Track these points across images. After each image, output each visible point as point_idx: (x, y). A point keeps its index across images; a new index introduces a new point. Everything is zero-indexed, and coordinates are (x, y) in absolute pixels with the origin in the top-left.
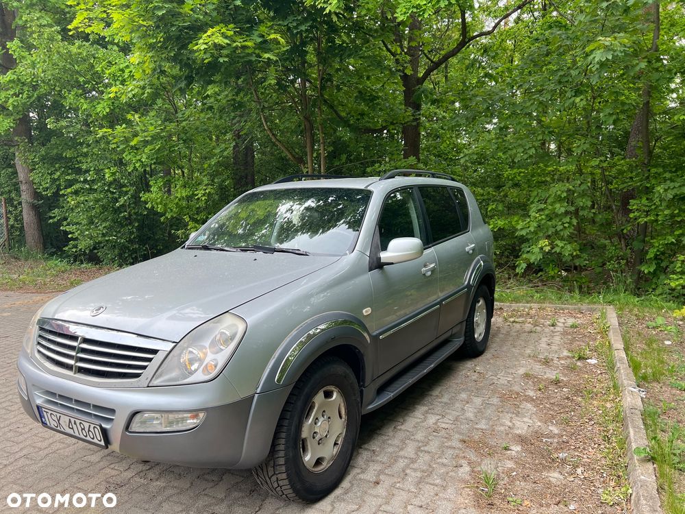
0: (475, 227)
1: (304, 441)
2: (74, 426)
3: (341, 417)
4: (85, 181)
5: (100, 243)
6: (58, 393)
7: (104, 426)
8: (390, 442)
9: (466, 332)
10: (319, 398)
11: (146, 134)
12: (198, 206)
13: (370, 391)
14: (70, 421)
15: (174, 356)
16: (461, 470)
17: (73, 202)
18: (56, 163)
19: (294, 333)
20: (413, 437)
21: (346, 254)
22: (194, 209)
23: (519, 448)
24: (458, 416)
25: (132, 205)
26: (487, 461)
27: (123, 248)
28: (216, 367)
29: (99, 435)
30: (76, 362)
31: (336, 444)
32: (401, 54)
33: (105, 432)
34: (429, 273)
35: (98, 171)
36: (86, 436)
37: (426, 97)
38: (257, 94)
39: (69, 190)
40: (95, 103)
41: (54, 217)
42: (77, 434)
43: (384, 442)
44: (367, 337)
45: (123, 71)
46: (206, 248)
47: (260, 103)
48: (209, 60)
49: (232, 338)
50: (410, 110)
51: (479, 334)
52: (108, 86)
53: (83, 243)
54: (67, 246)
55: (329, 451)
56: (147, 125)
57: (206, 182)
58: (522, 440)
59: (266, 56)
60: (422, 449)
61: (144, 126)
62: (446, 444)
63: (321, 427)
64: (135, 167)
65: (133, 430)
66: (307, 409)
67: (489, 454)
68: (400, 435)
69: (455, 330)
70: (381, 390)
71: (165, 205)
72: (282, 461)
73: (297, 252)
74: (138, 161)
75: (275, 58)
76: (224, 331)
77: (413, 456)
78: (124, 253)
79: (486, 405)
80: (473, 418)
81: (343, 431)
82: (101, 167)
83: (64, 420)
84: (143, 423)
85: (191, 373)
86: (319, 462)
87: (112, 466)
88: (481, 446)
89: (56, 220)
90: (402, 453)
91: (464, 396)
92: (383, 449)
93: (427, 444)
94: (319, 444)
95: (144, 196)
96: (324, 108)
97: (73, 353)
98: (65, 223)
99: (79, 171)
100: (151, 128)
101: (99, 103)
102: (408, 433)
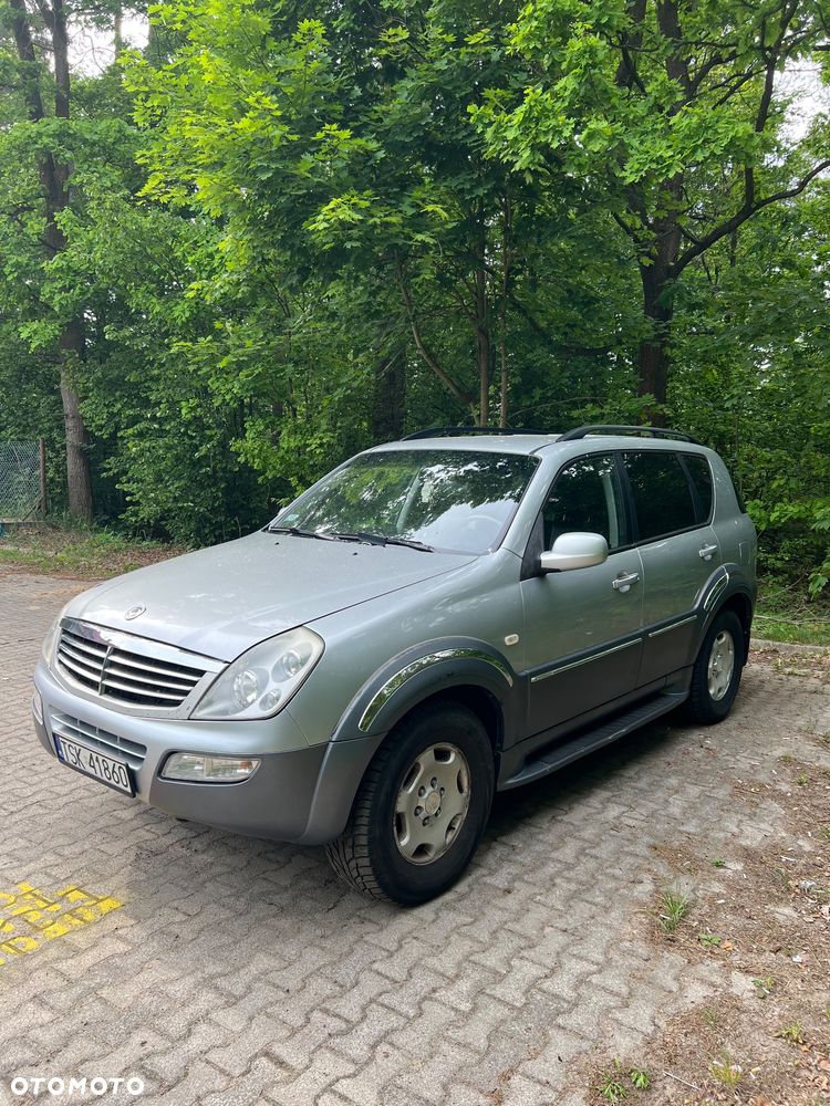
0: (722, 518)
1: (400, 817)
2: (96, 764)
3: (461, 790)
4: (154, 418)
5: (170, 510)
6: (80, 718)
7: (131, 766)
8: (541, 837)
9: (692, 684)
10: (426, 758)
11: (240, 351)
12: (311, 463)
13: (510, 758)
14: (91, 758)
15: (224, 681)
16: (640, 888)
17: (134, 449)
18: (116, 390)
19: (392, 661)
20: (577, 834)
21: (487, 553)
22: (306, 466)
23: (739, 867)
24: (656, 810)
25: (218, 457)
26: (683, 879)
27: (203, 520)
28: (278, 700)
29: (125, 779)
30: (103, 679)
31: (450, 828)
32: (642, 228)
33: (132, 775)
34: (627, 588)
35: (173, 404)
36: (110, 779)
37: (681, 298)
38: (407, 294)
39: (130, 431)
40: (172, 304)
41: (110, 469)
42: (99, 775)
43: (532, 836)
44: (509, 679)
45: (211, 256)
46: (295, 533)
47: (411, 307)
48: (332, 245)
49: (303, 662)
50: (650, 322)
51: (718, 687)
52: (191, 278)
53: (147, 509)
54: (124, 512)
55: (439, 837)
56: (245, 337)
57: (324, 427)
58: (748, 855)
59: (420, 237)
60: (587, 851)
61: (239, 338)
62: (626, 849)
63: (429, 800)
64: (224, 400)
65: (167, 775)
66: (406, 772)
67: (689, 870)
68: (559, 829)
69: (670, 680)
70: (532, 759)
71: (265, 459)
72: (363, 840)
73: (416, 546)
74: (228, 390)
75: (432, 241)
76: (292, 651)
77: (571, 861)
78: (204, 527)
79: (706, 798)
80: (678, 816)
81: (464, 810)
82: (176, 398)
83: (85, 755)
84: (182, 766)
85: (246, 705)
86: (422, 850)
87: (148, 828)
88: (681, 857)
89: (111, 473)
90: (554, 855)
91: (673, 781)
92: (529, 846)
93: (595, 845)
94: (424, 825)
95: (234, 445)
96: (513, 314)
97: (99, 667)
98: (124, 479)
99: (146, 403)
100: (249, 343)
101: (177, 304)
102: (571, 827)
